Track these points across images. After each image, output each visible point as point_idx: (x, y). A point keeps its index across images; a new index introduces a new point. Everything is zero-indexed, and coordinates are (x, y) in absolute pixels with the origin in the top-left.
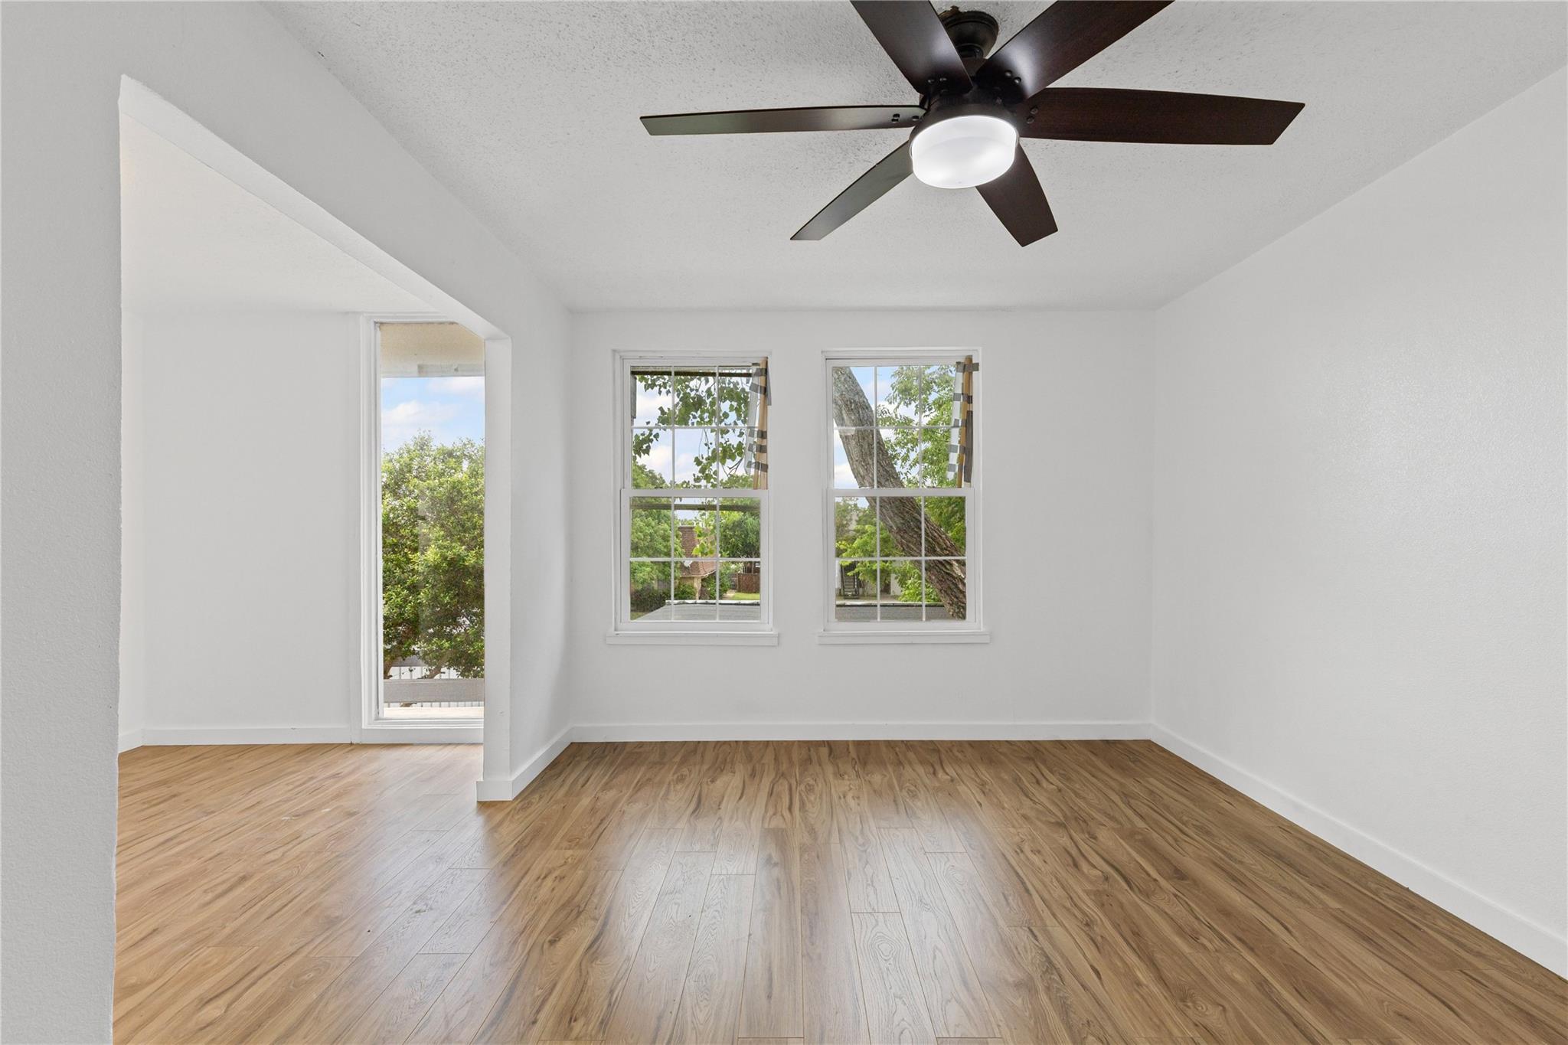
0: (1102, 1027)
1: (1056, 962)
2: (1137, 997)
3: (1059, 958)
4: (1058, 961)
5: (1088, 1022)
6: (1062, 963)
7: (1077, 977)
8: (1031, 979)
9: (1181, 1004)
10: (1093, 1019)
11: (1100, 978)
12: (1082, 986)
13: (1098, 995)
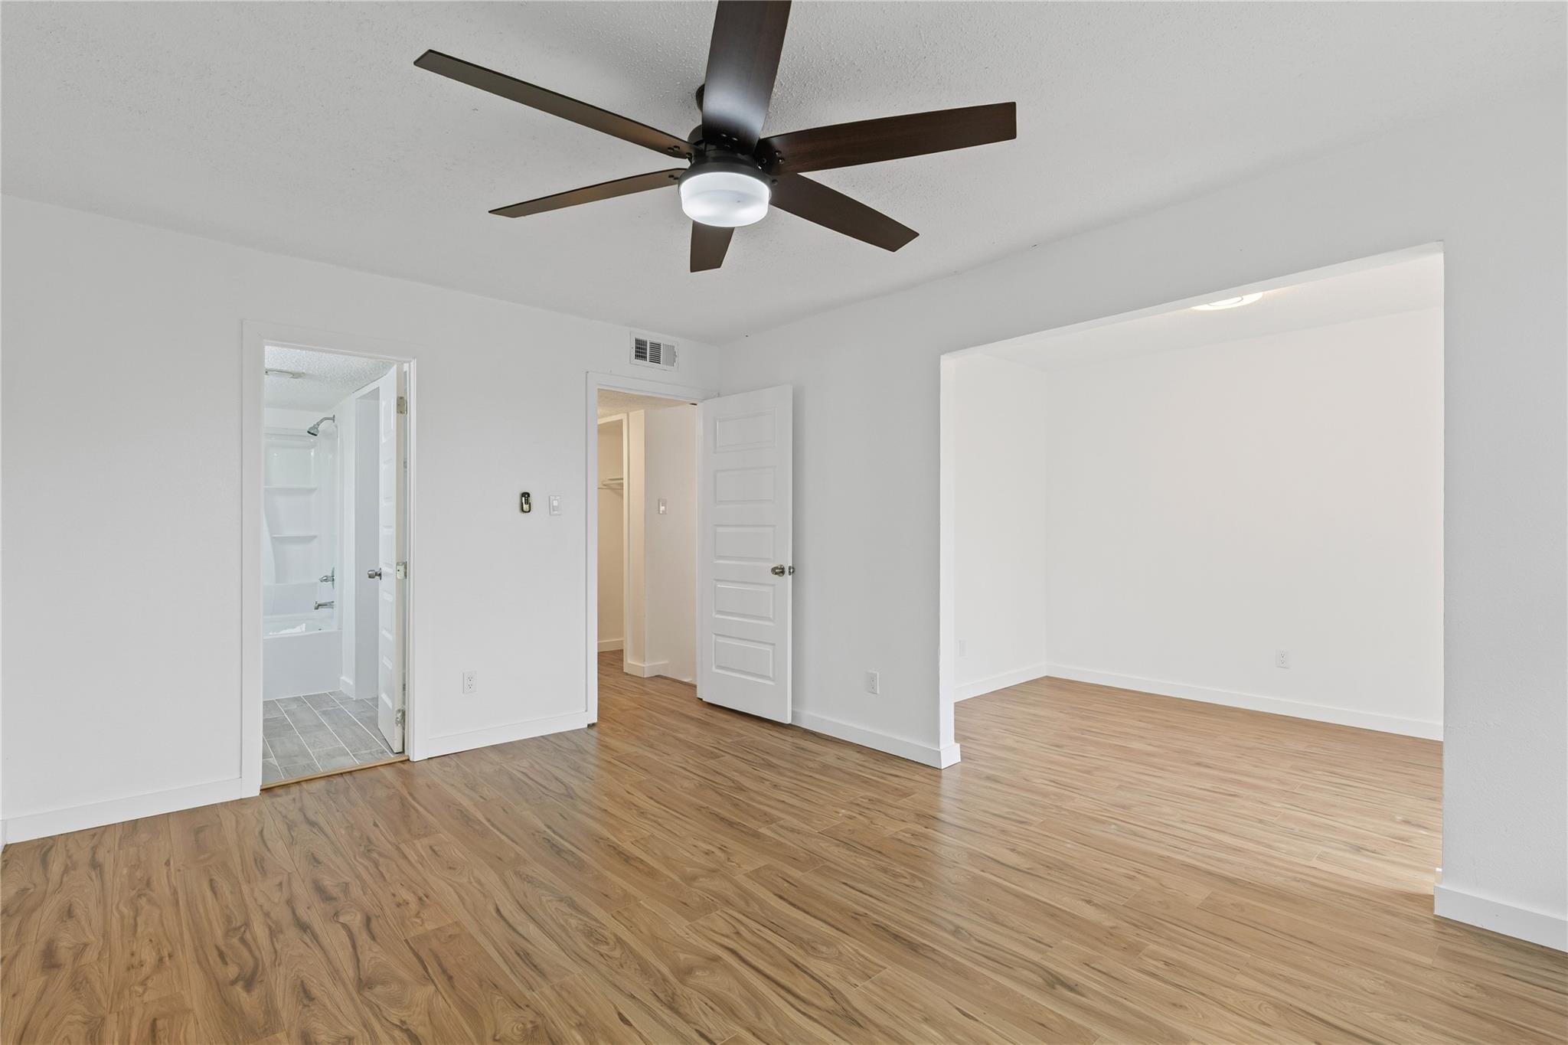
0: (611, 968)
1: (665, 1011)
2: (581, 1011)
3: (664, 1017)
4: (665, 1014)
5: (622, 967)
6: (660, 1013)
7: (643, 1005)
8: (682, 982)
9: (539, 1021)
10: (619, 970)
11: (620, 1014)
12: (634, 997)
13: (619, 994)
